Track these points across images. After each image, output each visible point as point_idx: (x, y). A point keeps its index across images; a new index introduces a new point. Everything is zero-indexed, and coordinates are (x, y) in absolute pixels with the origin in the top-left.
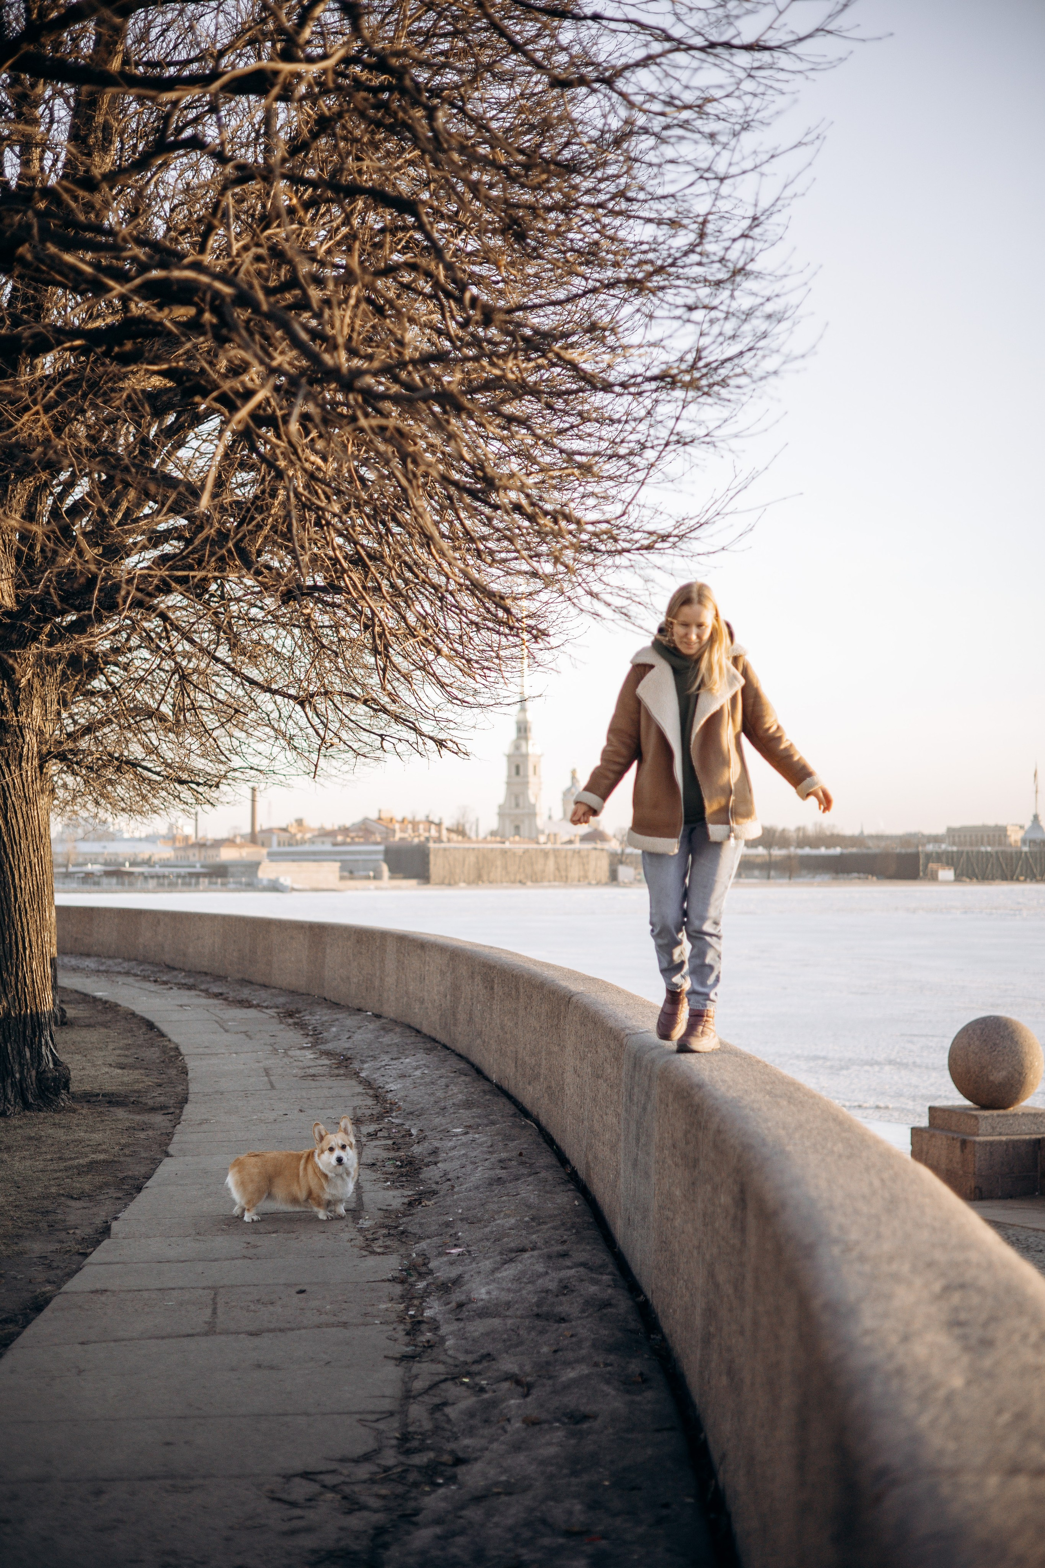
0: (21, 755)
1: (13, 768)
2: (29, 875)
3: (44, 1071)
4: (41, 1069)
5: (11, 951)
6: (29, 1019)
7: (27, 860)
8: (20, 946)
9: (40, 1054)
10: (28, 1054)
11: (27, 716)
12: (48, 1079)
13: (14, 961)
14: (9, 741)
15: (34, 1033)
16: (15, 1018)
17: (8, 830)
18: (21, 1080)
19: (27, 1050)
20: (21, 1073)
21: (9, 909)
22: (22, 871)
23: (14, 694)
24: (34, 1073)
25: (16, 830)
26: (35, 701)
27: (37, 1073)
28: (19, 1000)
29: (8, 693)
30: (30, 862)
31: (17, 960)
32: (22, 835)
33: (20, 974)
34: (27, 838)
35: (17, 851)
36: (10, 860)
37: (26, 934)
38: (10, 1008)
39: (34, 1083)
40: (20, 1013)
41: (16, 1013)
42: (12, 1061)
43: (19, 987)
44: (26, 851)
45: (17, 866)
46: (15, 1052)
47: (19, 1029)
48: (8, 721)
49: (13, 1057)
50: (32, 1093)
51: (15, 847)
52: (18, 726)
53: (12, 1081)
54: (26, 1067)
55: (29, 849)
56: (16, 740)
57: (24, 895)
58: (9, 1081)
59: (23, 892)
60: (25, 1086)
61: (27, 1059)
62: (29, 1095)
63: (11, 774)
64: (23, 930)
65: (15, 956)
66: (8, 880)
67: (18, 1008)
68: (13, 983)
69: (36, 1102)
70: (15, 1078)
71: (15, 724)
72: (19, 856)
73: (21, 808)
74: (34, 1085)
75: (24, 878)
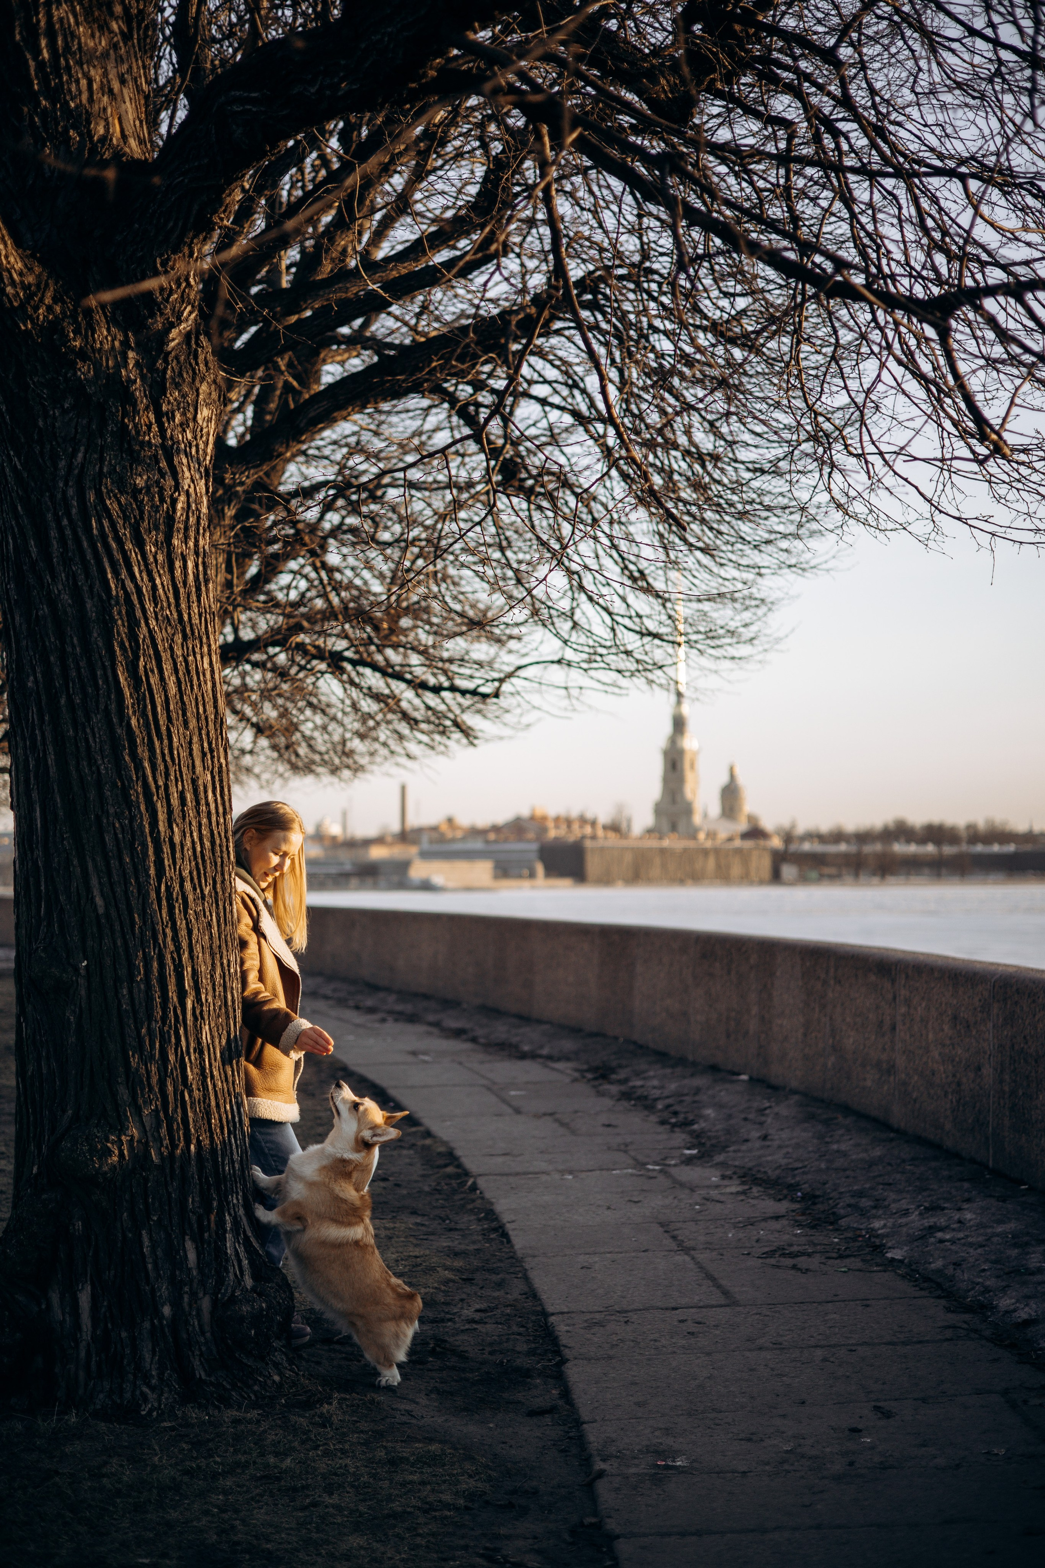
0: (170, 519)
1: (150, 548)
2: (192, 813)
3: (233, 1299)
4: (225, 1293)
5: (150, 999)
6: (193, 1168)
7: (187, 776)
8: (172, 988)
9: (220, 1251)
10: (192, 1256)
11: (183, 426)
12: (241, 1318)
13: (156, 1026)
14: (140, 482)
15: (206, 1202)
16: (161, 1168)
17: (140, 701)
19: (189, 1245)
20: (176, 1304)
21: (145, 896)
22: (175, 801)
23: (152, 368)
24: (206, 1303)
25: (159, 701)
26: (204, 388)
27: (215, 1303)
28: (170, 1121)
29: (137, 364)
30: (194, 782)
31: (164, 1023)
32: (174, 715)
33: (172, 1058)
34: (186, 724)
35: (163, 755)
36: (145, 777)
37: (185, 956)
38: (147, 1142)
39: (207, 1328)
40: (172, 1154)
41: (161, 1154)
42: (152, 1274)
43: (170, 1088)
44: (184, 754)
45: (162, 791)
46: (159, 1253)
47: (169, 1194)
48: (138, 433)
49: (155, 1264)
50: (201, 1355)
51: (157, 744)
52: (163, 446)
53: (153, 1324)
54: (186, 1289)
55: (191, 750)
56: (157, 483)
57: (179, 862)
58: (147, 1325)
59: (178, 855)
60: (185, 1336)
61: (190, 1270)
62: (197, 1363)
63: (146, 565)
64: (178, 948)
65: (158, 1013)
66: (141, 826)
67: (166, 1142)
68: (154, 1080)
69: (213, 1379)
70: (162, 1317)
71: (156, 441)
72: (166, 767)
73: (171, 649)
74: (208, 1335)
75: (179, 821)
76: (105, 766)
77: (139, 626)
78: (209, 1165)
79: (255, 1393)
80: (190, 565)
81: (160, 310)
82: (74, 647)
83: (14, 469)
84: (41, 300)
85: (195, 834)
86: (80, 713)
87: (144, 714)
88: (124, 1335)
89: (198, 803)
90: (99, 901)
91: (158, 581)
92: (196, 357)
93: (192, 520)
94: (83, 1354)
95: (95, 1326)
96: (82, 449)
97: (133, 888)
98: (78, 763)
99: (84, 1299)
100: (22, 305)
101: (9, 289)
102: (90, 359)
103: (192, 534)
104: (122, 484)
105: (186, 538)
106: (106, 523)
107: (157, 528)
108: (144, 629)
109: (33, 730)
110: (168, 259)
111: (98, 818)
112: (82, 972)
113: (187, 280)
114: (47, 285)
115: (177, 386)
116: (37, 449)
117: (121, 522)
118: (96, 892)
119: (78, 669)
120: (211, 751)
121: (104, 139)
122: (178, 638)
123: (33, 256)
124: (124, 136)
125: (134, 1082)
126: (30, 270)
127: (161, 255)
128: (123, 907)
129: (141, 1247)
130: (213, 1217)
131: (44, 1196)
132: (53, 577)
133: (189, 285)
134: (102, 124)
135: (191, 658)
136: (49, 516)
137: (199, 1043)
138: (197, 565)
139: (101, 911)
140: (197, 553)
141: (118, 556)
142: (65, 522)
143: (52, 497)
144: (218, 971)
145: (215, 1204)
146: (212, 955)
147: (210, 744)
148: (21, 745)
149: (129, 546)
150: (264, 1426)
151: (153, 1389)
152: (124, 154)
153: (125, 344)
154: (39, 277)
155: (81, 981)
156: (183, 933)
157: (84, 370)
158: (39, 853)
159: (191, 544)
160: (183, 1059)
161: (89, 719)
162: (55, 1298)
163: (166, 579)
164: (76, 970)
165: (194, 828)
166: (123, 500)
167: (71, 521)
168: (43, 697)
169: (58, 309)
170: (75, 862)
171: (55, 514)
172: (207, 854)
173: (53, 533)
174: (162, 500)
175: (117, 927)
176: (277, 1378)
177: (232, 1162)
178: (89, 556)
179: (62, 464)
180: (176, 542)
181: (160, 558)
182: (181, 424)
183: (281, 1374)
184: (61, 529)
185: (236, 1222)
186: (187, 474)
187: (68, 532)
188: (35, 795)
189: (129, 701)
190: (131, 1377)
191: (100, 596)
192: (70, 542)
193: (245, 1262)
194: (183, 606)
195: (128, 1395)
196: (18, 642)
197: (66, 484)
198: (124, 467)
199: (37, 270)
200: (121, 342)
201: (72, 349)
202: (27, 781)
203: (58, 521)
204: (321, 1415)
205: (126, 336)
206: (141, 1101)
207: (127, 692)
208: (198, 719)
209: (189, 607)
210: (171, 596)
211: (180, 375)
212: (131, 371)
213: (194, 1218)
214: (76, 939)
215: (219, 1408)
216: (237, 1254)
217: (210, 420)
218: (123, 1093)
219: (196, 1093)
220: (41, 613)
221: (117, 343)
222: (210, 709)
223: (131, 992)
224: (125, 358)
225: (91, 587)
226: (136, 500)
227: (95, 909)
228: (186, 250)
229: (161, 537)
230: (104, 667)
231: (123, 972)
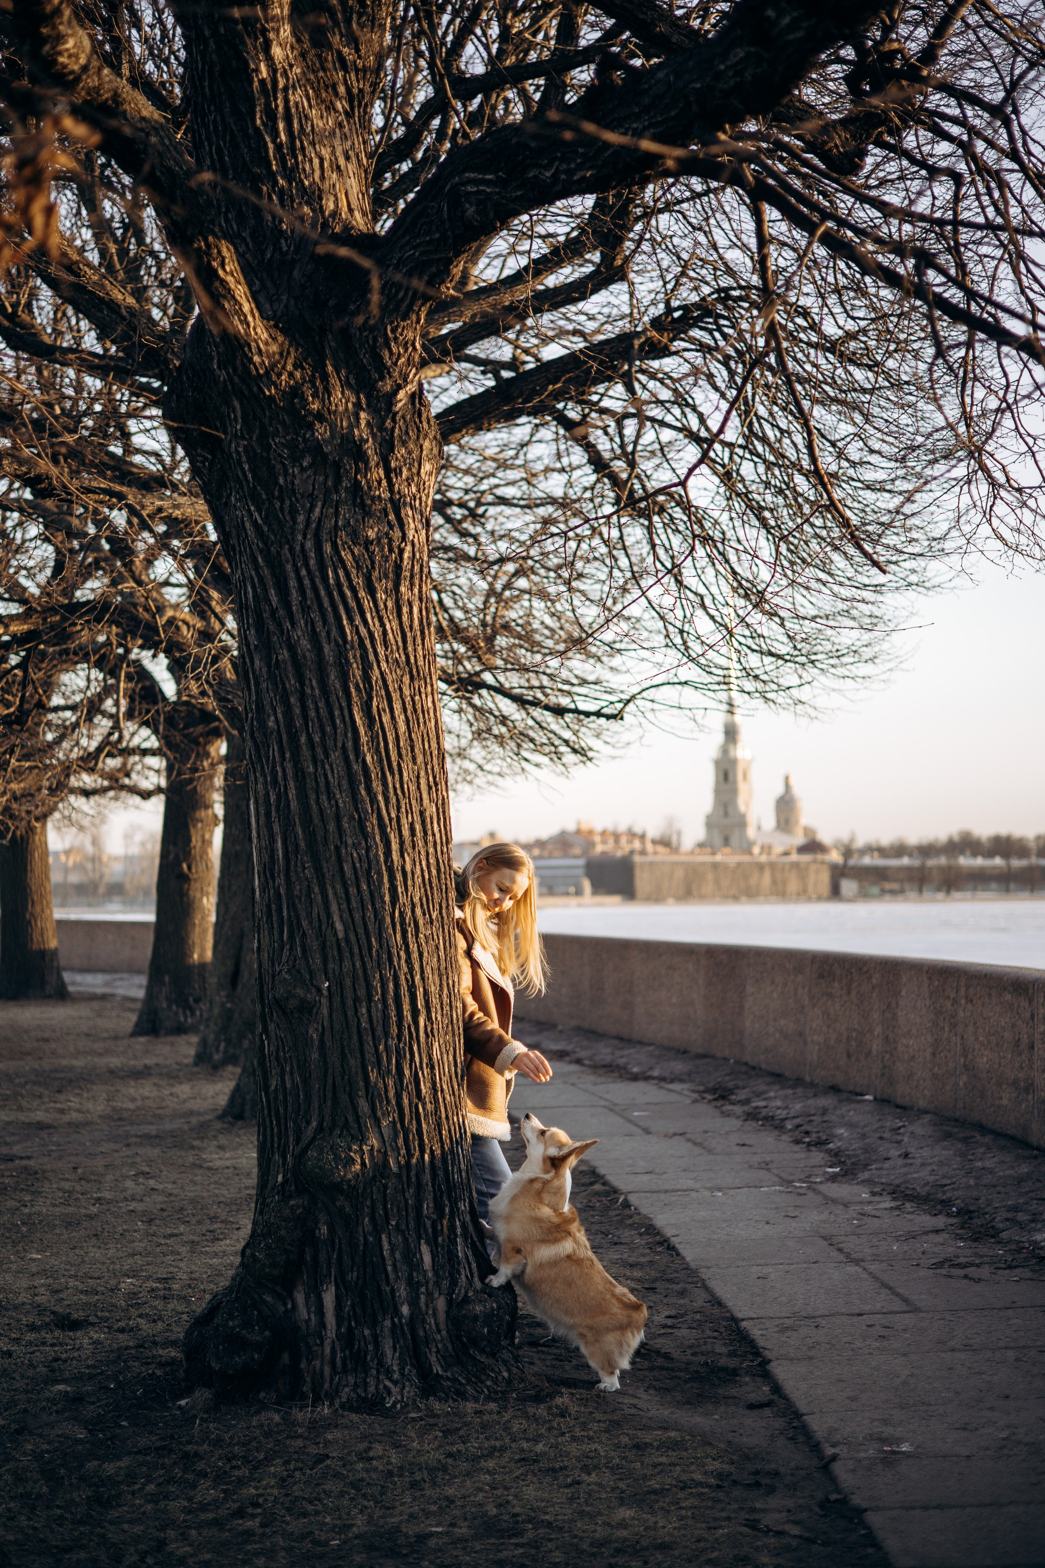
0: (398, 568)
1: (381, 596)
2: (420, 843)
3: (466, 1300)
4: (459, 1293)
5: (386, 1017)
6: (427, 1177)
7: (416, 809)
8: (406, 1007)
9: (452, 1255)
10: (427, 1259)
12: (476, 1318)
13: (392, 1043)
14: (371, 534)
15: (439, 1208)
16: (399, 1176)
17: (374, 738)
18: (412, 1317)
19: (425, 1248)
20: (414, 1303)
21: (380, 922)
22: (406, 832)
23: (382, 428)
24: (441, 1303)
25: (390, 739)
26: (427, 444)
27: (450, 1303)
28: (406, 1132)
29: (368, 424)
30: (422, 813)
31: (399, 1040)
32: (404, 752)
33: (407, 1072)
34: (414, 759)
35: (395, 789)
36: (379, 809)
37: (417, 978)
38: (386, 1152)
39: (442, 1326)
40: (408, 1163)
41: (399, 1163)
42: (392, 1276)
43: (406, 1101)
44: (413, 788)
45: (394, 823)
46: (398, 1256)
47: (406, 1201)
48: (370, 488)
49: (394, 1265)
50: (438, 1352)
51: (389, 778)
52: (391, 500)
53: (393, 1323)
54: (423, 1289)
55: (419, 784)
56: (387, 534)
57: (410, 889)
58: (388, 1323)
59: (410, 883)
60: (422, 1333)
61: (425, 1272)
62: (433, 1359)
63: (378, 611)
64: (411, 969)
65: (394, 1030)
66: (377, 855)
67: (403, 1152)
68: (391, 1094)
69: (449, 1374)
70: (401, 1316)
71: (386, 495)
72: (398, 800)
73: (401, 689)
74: (444, 1333)
75: (410, 850)
76: (343, 800)
77: (372, 668)
78: (441, 1173)
79: (488, 1388)
80: (416, 610)
81: (389, 373)
82: (312, 688)
83: (255, 523)
84: (284, 367)
85: (424, 863)
86: (319, 750)
87: (378, 751)
88: (367, 1332)
89: (425, 833)
90: (339, 926)
91: (388, 627)
92: (420, 416)
93: (417, 568)
94: (328, 1350)
95: (339, 1326)
96: (319, 504)
97: (370, 914)
98: (318, 798)
99: (329, 1298)
100: (267, 373)
101: (256, 359)
102: (326, 420)
103: (417, 582)
104: (355, 536)
105: (412, 585)
106: (341, 573)
107: (386, 577)
108: (376, 672)
109: (274, 767)
110: (398, 326)
111: (337, 848)
112: (325, 992)
113: (413, 345)
114: (289, 353)
115: (404, 443)
116: (278, 505)
117: (354, 571)
118: (336, 917)
119: (317, 709)
120: (436, 784)
121: (335, 213)
122: (406, 679)
123: (276, 326)
124: (351, 210)
125: (372, 1095)
126: (274, 339)
127: (392, 322)
128: (361, 931)
129: (382, 1250)
130: (445, 1222)
131: (292, 1203)
132: (293, 624)
133: (415, 348)
134: (332, 199)
135: (417, 698)
136: (289, 567)
137: (430, 1058)
138: (421, 611)
139: (341, 935)
140: (421, 599)
141: (352, 604)
142: (304, 572)
143: (291, 549)
144: (445, 991)
145: (447, 1210)
146: (440, 976)
147: (434, 777)
148: (261, 780)
149: (362, 594)
150: (507, 1416)
151: (395, 1383)
152: (353, 227)
153: (358, 406)
154: (281, 345)
155: (324, 1001)
156: (415, 955)
157: (321, 431)
158: (281, 881)
159: (416, 591)
160: (416, 1074)
161: (327, 756)
162: (300, 1298)
163: (395, 624)
164: (319, 990)
165: (423, 857)
166: (356, 551)
167: (309, 571)
168: (284, 736)
169: (298, 374)
170: (316, 889)
171: (295, 565)
172: (435, 881)
173: (293, 583)
174: (391, 550)
175: (356, 951)
176: (506, 1374)
177: (460, 1171)
178: (326, 604)
179: (301, 518)
180: (403, 589)
181: (390, 604)
182: (407, 479)
183: (509, 1371)
184: (299, 579)
185: (464, 1226)
186: (412, 526)
187: (307, 582)
188: (276, 828)
189: (364, 739)
190: (374, 1372)
191: (336, 641)
192: (308, 592)
193: (474, 1265)
194: (410, 649)
195: (372, 1389)
196: (257, 684)
197: (305, 537)
198: (357, 521)
199: (280, 339)
200: (354, 404)
201: (310, 412)
202: (268, 814)
203: (297, 571)
204: (557, 1407)
205: (358, 398)
206: (379, 1114)
207: (362, 731)
208: (424, 755)
209: (415, 650)
210: (399, 639)
211: (407, 433)
212: (362, 431)
213: (428, 1223)
214: (318, 961)
215: (455, 1400)
216: (467, 1258)
217: (431, 474)
218: (363, 1105)
219: (429, 1106)
220: (280, 657)
221: (350, 405)
222: (434, 745)
223: (369, 1011)
224: (358, 418)
225: (328, 633)
226: (367, 550)
227: (335, 934)
228: (414, 318)
229: (390, 585)
230: (341, 709)
231: (362, 992)
